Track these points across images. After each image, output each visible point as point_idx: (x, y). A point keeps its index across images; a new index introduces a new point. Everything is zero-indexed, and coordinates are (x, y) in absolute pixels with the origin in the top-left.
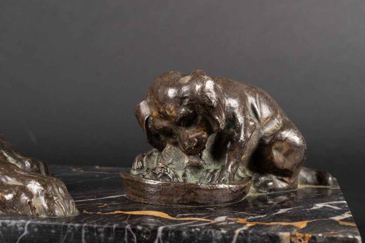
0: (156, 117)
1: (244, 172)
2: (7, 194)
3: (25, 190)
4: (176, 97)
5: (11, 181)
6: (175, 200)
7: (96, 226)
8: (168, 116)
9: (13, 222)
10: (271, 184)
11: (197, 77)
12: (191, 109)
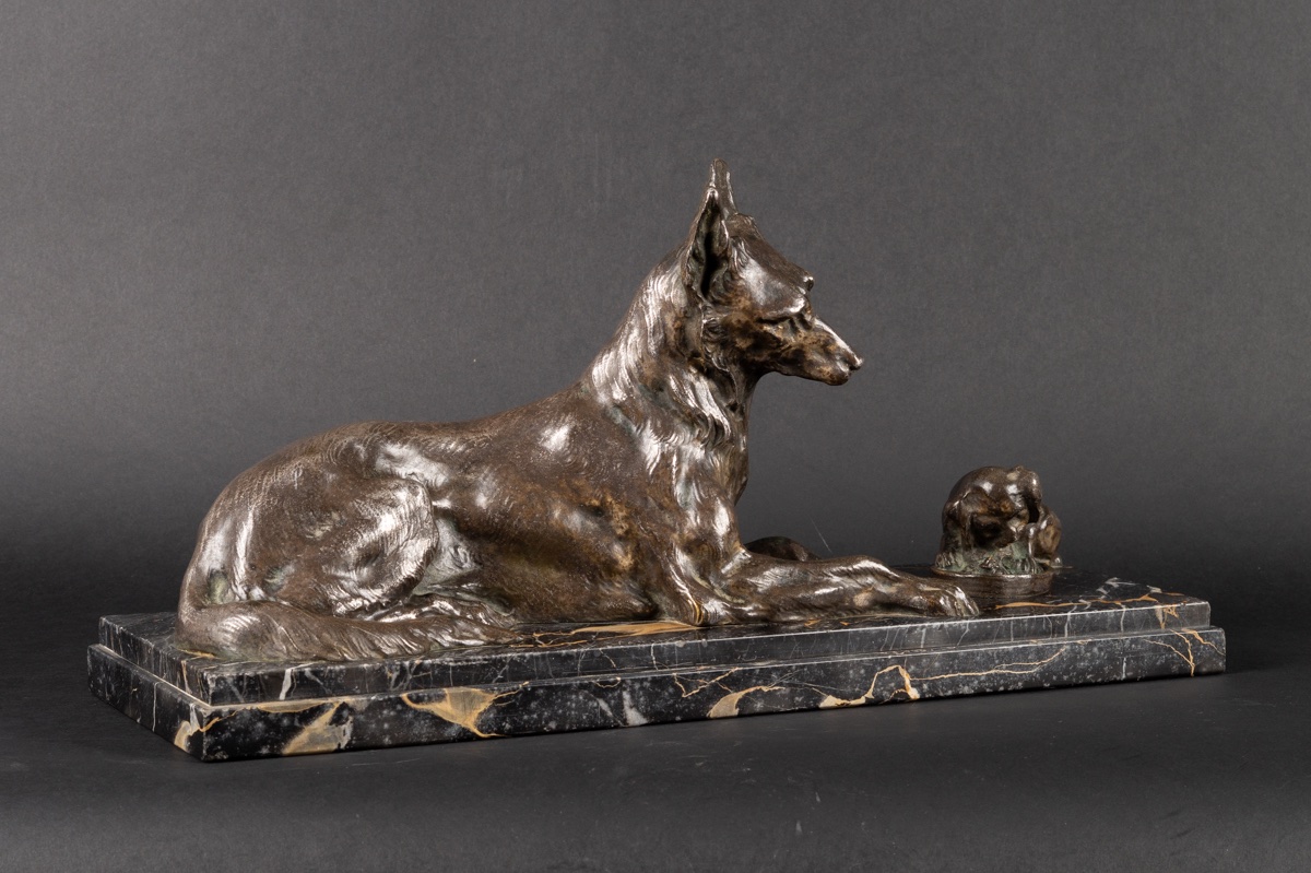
3: (945, 594)
7: (1020, 618)
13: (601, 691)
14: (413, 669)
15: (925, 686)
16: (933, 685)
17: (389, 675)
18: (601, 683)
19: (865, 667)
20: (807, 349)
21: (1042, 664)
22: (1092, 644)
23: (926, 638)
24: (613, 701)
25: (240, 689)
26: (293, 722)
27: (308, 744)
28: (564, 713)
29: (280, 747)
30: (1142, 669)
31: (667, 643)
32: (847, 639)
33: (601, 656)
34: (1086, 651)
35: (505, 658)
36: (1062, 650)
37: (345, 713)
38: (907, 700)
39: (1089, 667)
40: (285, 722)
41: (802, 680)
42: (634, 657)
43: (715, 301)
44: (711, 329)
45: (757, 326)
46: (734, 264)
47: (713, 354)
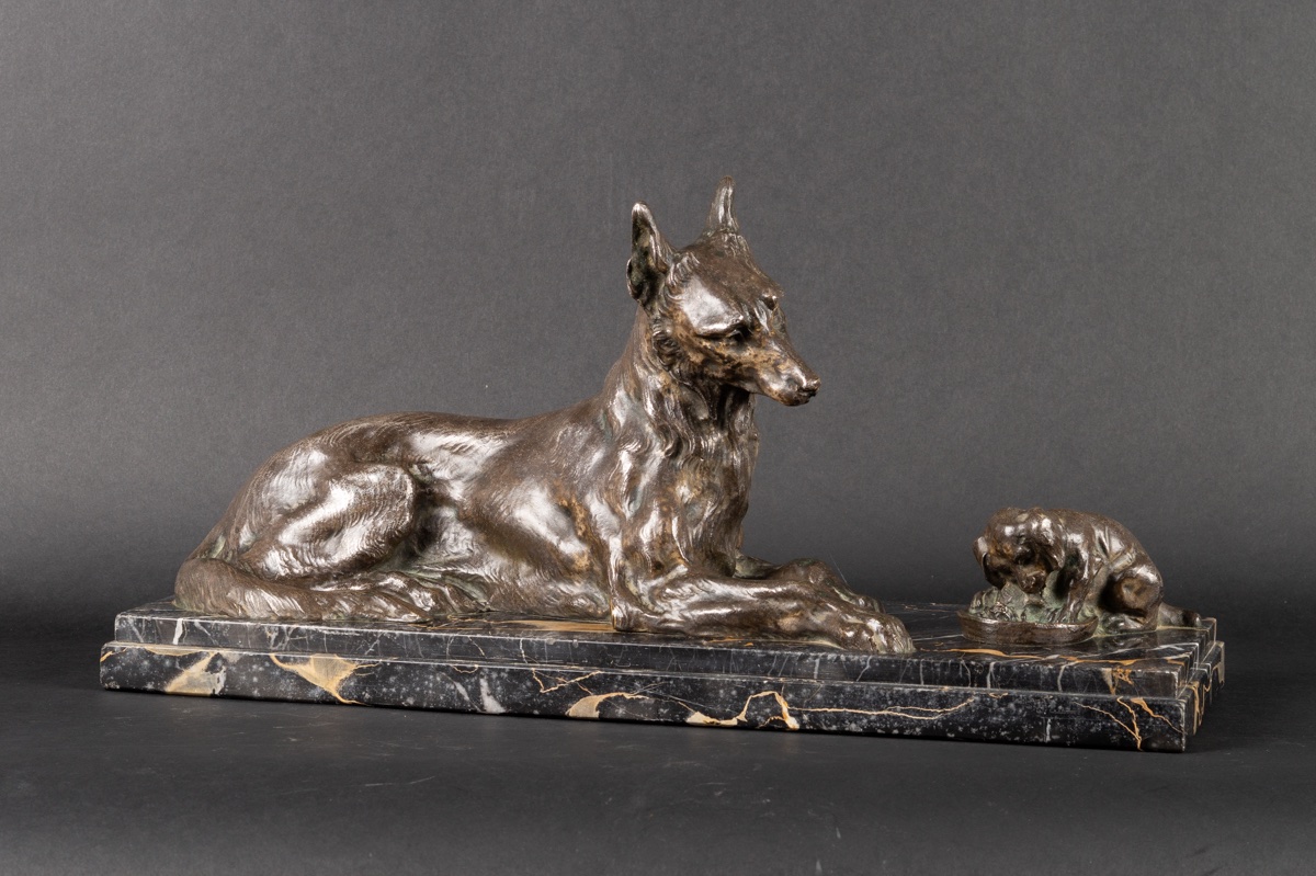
0: (993, 555)
1: (1092, 611)
2: (848, 631)
3: (865, 628)
4: (1013, 536)
5: (852, 619)
6: (1012, 639)
7: (932, 661)
8: (1005, 554)
9: (856, 658)
10: (1122, 624)
11: (1034, 516)
12: (1028, 547)
13: (459, 675)
14: (290, 633)
15: (805, 717)
16: (815, 717)
17: (269, 634)
18: (458, 667)
19: (736, 688)
20: (758, 367)
21: (945, 712)
22: (1008, 699)
23: (819, 669)
24: (470, 687)
25: (140, 630)
26: (174, 664)
27: (187, 686)
28: (422, 691)
29: (163, 685)
30: (1072, 734)
31: (537, 639)
32: (729, 659)
33: (469, 643)
34: (1000, 705)
35: (376, 633)
36: (970, 701)
37: (219, 663)
38: (784, 728)
39: (1003, 723)
40: (168, 663)
41: (668, 692)
42: (502, 648)
43: (663, 315)
44: (661, 342)
45: (696, 342)
46: (671, 278)
47: (670, 367)
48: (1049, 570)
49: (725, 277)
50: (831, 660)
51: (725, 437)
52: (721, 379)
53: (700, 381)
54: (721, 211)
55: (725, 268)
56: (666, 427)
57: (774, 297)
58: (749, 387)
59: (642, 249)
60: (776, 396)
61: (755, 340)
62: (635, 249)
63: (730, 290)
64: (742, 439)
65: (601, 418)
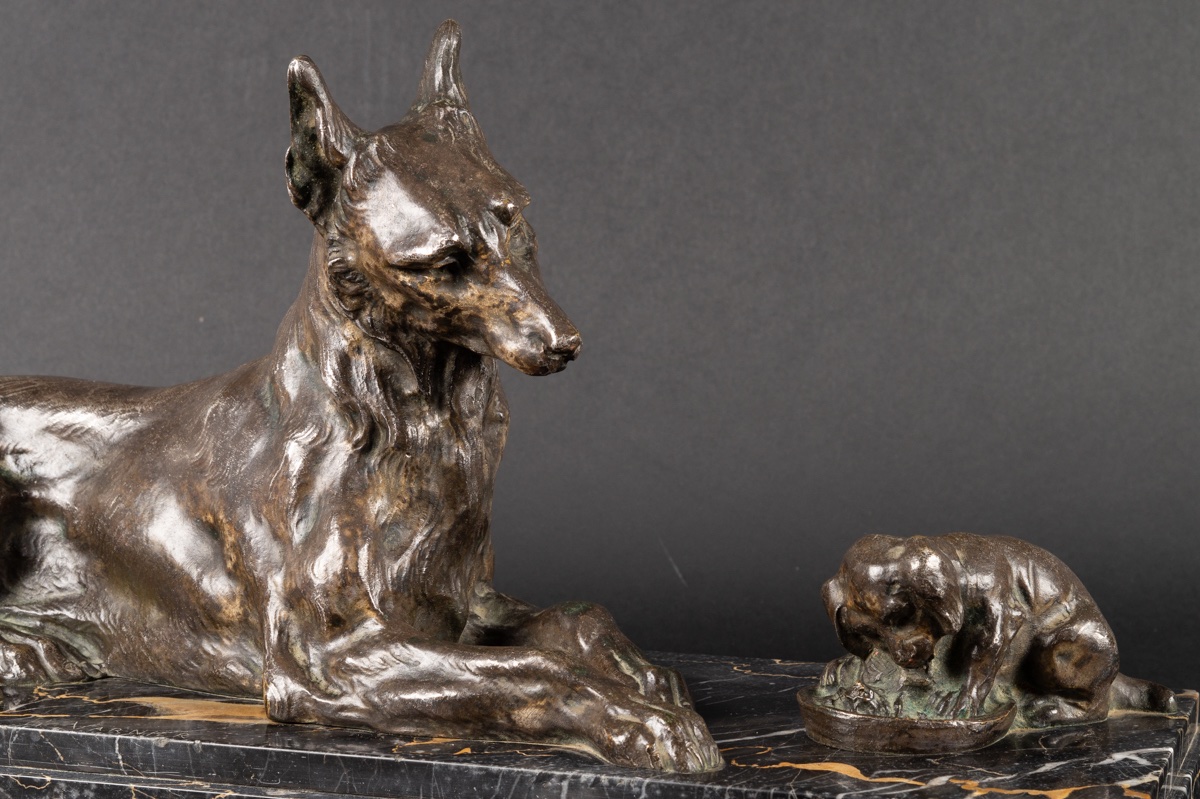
0: (851, 609)
1: (1007, 691)
2: (617, 735)
3: (641, 729)
4: (880, 581)
5: (623, 714)
6: (879, 744)
7: (745, 789)
8: (868, 610)
9: (626, 780)
10: (1055, 712)
11: (913, 550)
12: (904, 600)
13: (23, 792)
18: (22, 780)
20: (484, 315)
31: (142, 738)
32: (429, 776)
33: (41, 741)
42: (89, 750)
43: (342, 234)
44: (341, 274)
45: (390, 274)
46: (349, 176)
47: (356, 313)
48: (938, 634)
49: (434, 174)
50: (585, 784)
51: (444, 422)
52: (433, 333)
53: (402, 336)
54: (439, 75)
55: (437, 161)
56: (354, 406)
57: (510, 206)
58: (474, 345)
59: (306, 132)
60: (511, 360)
61: (479, 273)
62: (295, 130)
63: (441, 195)
64: (473, 423)
65: (266, 392)
